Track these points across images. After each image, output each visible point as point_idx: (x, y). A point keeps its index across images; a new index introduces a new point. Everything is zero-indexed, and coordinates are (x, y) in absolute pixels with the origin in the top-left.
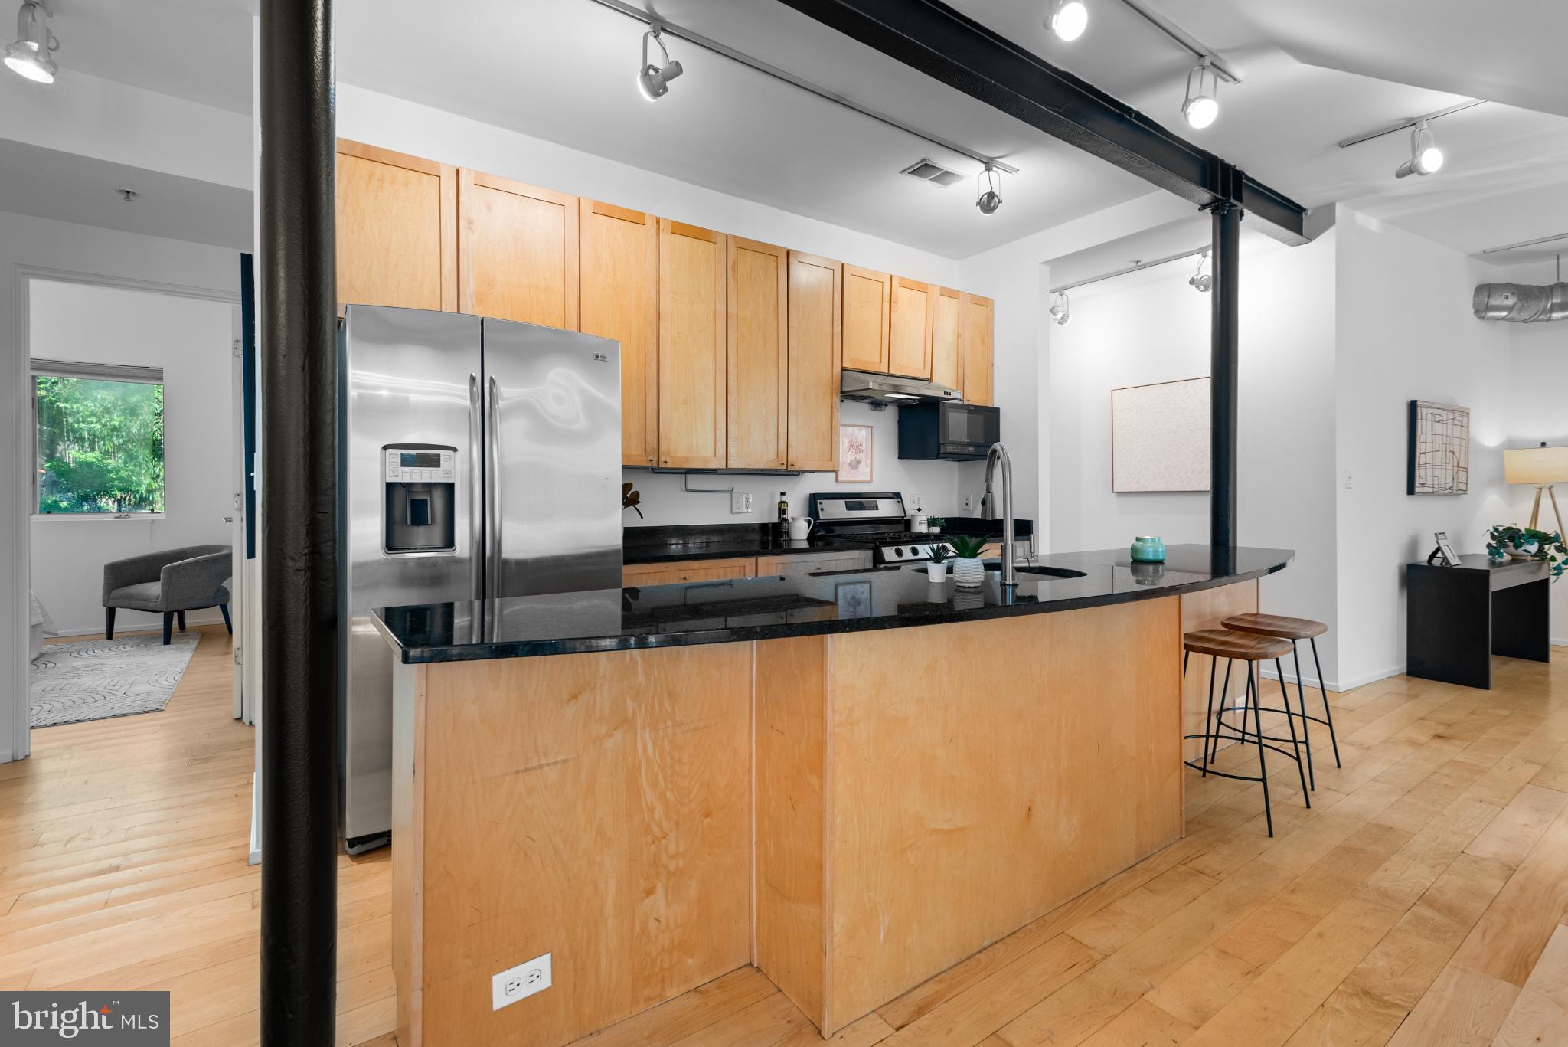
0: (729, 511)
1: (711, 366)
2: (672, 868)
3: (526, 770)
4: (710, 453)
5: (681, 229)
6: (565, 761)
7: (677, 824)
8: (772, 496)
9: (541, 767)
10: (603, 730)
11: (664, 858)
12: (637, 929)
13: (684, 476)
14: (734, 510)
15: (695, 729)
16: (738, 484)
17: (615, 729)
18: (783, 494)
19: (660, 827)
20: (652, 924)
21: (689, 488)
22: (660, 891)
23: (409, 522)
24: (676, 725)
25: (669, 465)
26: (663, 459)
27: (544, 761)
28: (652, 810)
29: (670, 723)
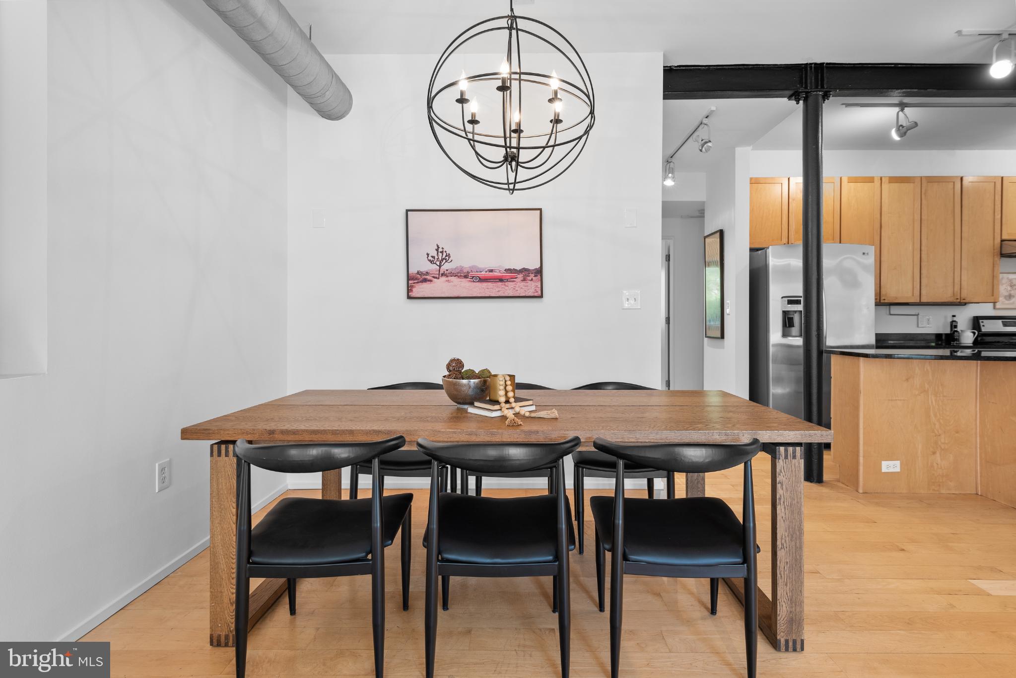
0: (916, 326)
1: (911, 248)
2: (943, 447)
3: (892, 400)
4: (910, 294)
5: (894, 180)
6: (904, 400)
7: (945, 432)
8: (946, 317)
9: (896, 400)
10: (917, 393)
11: (939, 443)
12: (929, 464)
13: (888, 307)
14: (920, 326)
15: (952, 399)
16: (923, 311)
17: (921, 393)
18: (954, 316)
19: (938, 431)
20: (935, 465)
21: (892, 313)
22: (938, 454)
23: (787, 326)
24: (944, 396)
25: (886, 301)
26: (882, 298)
27: (897, 398)
28: (935, 424)
29: (941, 395)
